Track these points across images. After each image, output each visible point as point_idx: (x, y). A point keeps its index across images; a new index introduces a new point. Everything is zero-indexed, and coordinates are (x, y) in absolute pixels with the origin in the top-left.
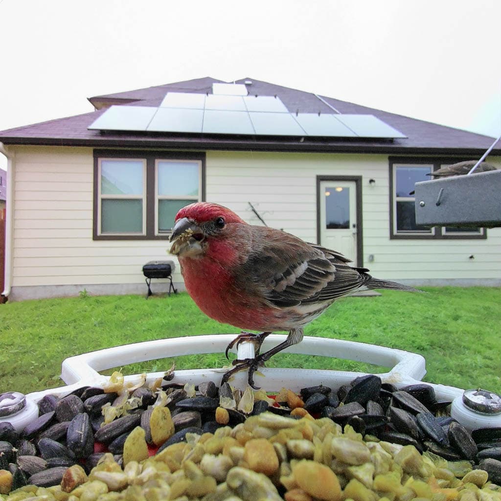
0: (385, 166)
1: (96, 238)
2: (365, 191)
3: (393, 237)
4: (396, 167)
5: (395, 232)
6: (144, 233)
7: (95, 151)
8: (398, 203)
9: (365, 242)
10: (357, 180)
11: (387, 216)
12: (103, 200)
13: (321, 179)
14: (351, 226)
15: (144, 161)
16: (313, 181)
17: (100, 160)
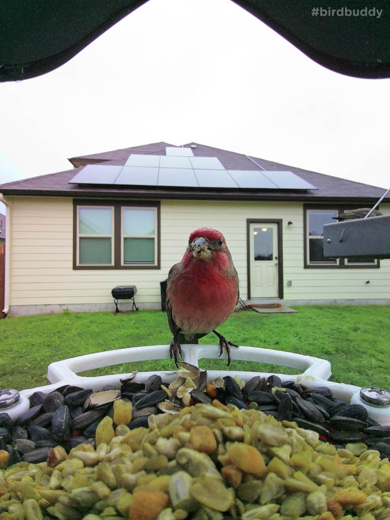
0: (301, 211)
1: (75, 268)
2: (284, 231)
3: (306, 267)
4: (308, 212)
5: (308, 263)
6: (113, 264)
7: (74, 200)
8: (311, 240)
9: (285, 270)
10: (279, 222)
11: (302, 251)
12: (81, 238)
13: (250, 221)
14: (274, 258)
15: (113, 208)
16: (245, 224)
17: (78, 207)
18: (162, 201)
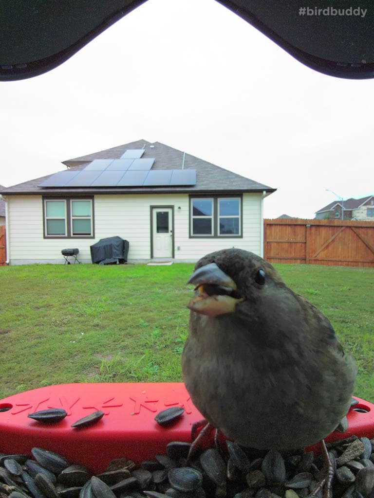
0: (187, 200)
1: (45, 238)
2: (176, 213)
3: (190, 237)
4: (192, 200)
5: (192, 235)
6: (66, 235)
7: (43, 197)
8: (194, 219)
9: (176, 239)
10: (172, 207)
11: (188, 226)
12: (47, 220)
13: (152, 208)
14: (170, 232)
15: (65, 201)
16: (149, 209)
17: (45, 201)
18: (95, 196)
